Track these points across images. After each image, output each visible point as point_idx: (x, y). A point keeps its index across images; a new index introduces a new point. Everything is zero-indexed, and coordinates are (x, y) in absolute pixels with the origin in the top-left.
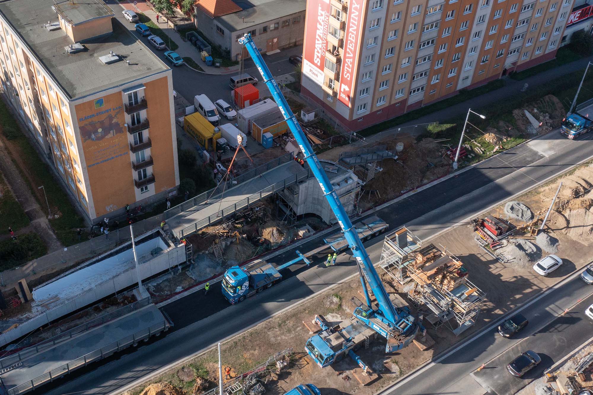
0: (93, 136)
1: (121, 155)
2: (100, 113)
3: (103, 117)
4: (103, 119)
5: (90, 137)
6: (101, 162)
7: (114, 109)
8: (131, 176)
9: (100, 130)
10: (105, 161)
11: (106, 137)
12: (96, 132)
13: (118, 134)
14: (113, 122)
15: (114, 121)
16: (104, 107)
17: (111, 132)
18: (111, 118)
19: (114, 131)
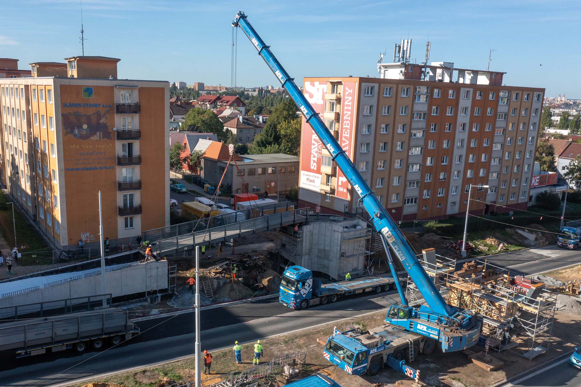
0: (76, 131)
1: (106, 168)
2: (87, 104)
3: (91, 111)
4: (90, 114)
5: (72, 131)
6: (82, 169)
7: (103, 106)
8: (115, 200)
9: (85, 126)
10: (87, 169)
11: (92, 138)
12: (80, 127)
13: (105, 139)
14: (101, 122)
15: (103, 120)
16: (93, 99)
17: (98, 133)
18: (99, 116)
19: (101, 133)
